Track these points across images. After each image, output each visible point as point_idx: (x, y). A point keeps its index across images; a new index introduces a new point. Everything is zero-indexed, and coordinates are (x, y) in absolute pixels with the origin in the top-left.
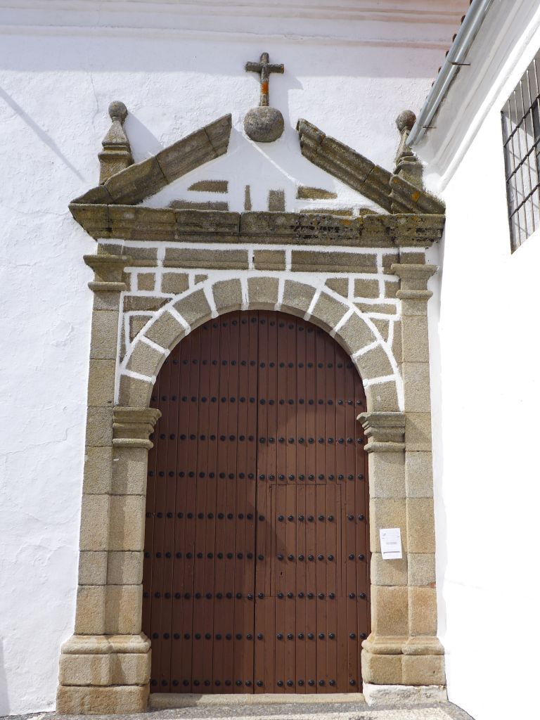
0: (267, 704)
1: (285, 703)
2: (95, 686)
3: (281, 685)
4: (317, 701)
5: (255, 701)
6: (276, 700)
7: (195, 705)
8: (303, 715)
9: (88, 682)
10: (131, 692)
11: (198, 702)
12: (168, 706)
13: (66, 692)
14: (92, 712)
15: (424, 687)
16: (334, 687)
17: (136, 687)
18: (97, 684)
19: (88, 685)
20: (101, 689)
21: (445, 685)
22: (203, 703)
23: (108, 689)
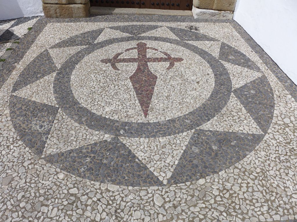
0: (146, 14)
1: (154, 15)
2: (60, 4)
3: (153, 4)
4: (170, 14)
5: (140, 13)
6: (150, 13)
7: (112, 14)
8: (163, 23)
9: (56, 2)
10: (78, 8)
11: (113, 12)
12: (99, 14)
13: (46, 7)
14: (61, 17)
15: (223, 12)
16: (178, 7)
17: (81, 5)
18: (61, 3)
19: (57, 4)
20: (63, 6)
21: (233, 11)
22: (116, 13)
23: (67, 6)
